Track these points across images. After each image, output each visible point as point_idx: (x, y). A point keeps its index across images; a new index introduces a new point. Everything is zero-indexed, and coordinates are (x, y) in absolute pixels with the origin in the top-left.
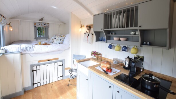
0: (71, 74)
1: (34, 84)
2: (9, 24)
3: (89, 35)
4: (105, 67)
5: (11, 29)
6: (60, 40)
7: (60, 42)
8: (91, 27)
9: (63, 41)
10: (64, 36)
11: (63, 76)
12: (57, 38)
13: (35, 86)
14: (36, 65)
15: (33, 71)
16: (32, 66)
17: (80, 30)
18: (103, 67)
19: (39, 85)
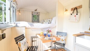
0: (55, 46)
2: (19, 11)
5: (20, 14)
6: (49, 21)
7: (49, 22)
10: (52, 18)
11: (51, 47)
12: (46, 21)
14: (35, 37)
15: (33, 41)
16: (32, 38)
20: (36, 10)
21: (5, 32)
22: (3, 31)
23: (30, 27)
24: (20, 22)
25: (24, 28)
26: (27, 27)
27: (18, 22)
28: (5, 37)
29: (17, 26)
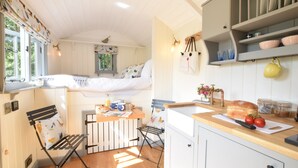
0: (145, 136)
1: (87, 147)
2: (57, 46)
3: (191, 55)
4: (240, 114)
5: (60, 54)
6: (135, 71)
8: (197, 38)
9: (140, 73)
10: (143, 64)
11: (138, 139)
13: (90, 150)
14: (92, 113)
15: (87, 123)
16: (86, 114)
17: (173, 48)
18: (233, 114)
19: (96, 149)
20: (106, 41)
21: (16, 98)
22: (12, 96)
23: (78, 87)
24: (53, 76)
25: (64, 91)
26: (71, 87)
27: (50, 77)
28: (17, 108)
29: (46, 85)
